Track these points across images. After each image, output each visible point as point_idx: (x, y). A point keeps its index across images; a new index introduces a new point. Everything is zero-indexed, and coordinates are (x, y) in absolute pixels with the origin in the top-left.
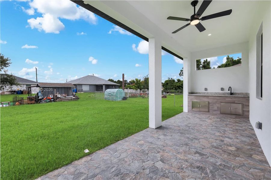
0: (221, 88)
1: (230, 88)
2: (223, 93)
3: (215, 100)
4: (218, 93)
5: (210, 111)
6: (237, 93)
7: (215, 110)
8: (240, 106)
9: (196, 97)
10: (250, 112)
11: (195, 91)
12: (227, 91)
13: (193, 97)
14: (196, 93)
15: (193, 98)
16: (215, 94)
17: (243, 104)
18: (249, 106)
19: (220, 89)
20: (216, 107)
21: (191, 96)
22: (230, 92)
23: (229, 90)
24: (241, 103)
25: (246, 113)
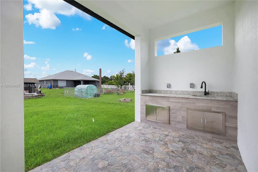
0: (191, 84)
1: (204, 84)
2: (193, 92)
3: (180, 105)
4: (186, 92)
5: (171, 122)
6: (215, 92)
7: (179, 122)
8: (220, 117)
9: (151, 98)
10: (238, 131)
11: (156, 88)
12: (198, 89)
13: (148, 98)
14: (155, 92)
15: (148, 100)
16: (182, 93)
17: (225, 115)
18: (236, 118)
19: (189, 86)
20: (181, 117)
21: (145, 97)
22: (203, 90)
23: (202, 87)
24: (223, 111)
25: (230, 132)
